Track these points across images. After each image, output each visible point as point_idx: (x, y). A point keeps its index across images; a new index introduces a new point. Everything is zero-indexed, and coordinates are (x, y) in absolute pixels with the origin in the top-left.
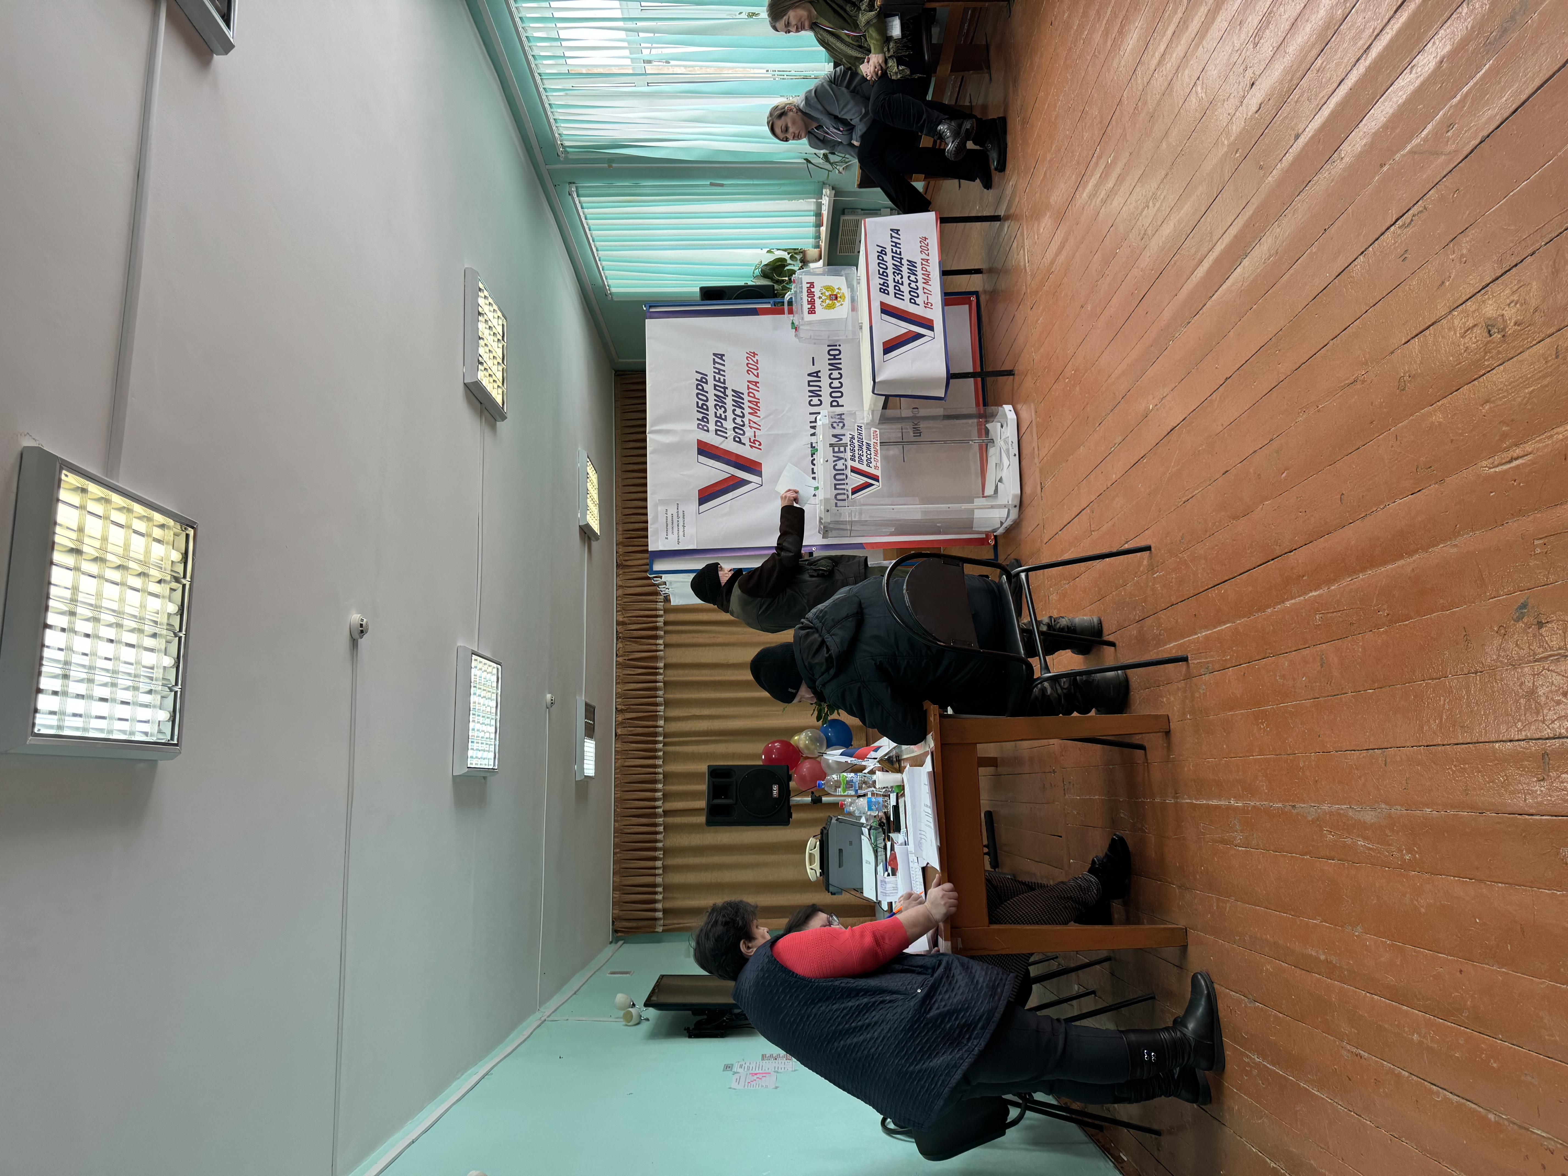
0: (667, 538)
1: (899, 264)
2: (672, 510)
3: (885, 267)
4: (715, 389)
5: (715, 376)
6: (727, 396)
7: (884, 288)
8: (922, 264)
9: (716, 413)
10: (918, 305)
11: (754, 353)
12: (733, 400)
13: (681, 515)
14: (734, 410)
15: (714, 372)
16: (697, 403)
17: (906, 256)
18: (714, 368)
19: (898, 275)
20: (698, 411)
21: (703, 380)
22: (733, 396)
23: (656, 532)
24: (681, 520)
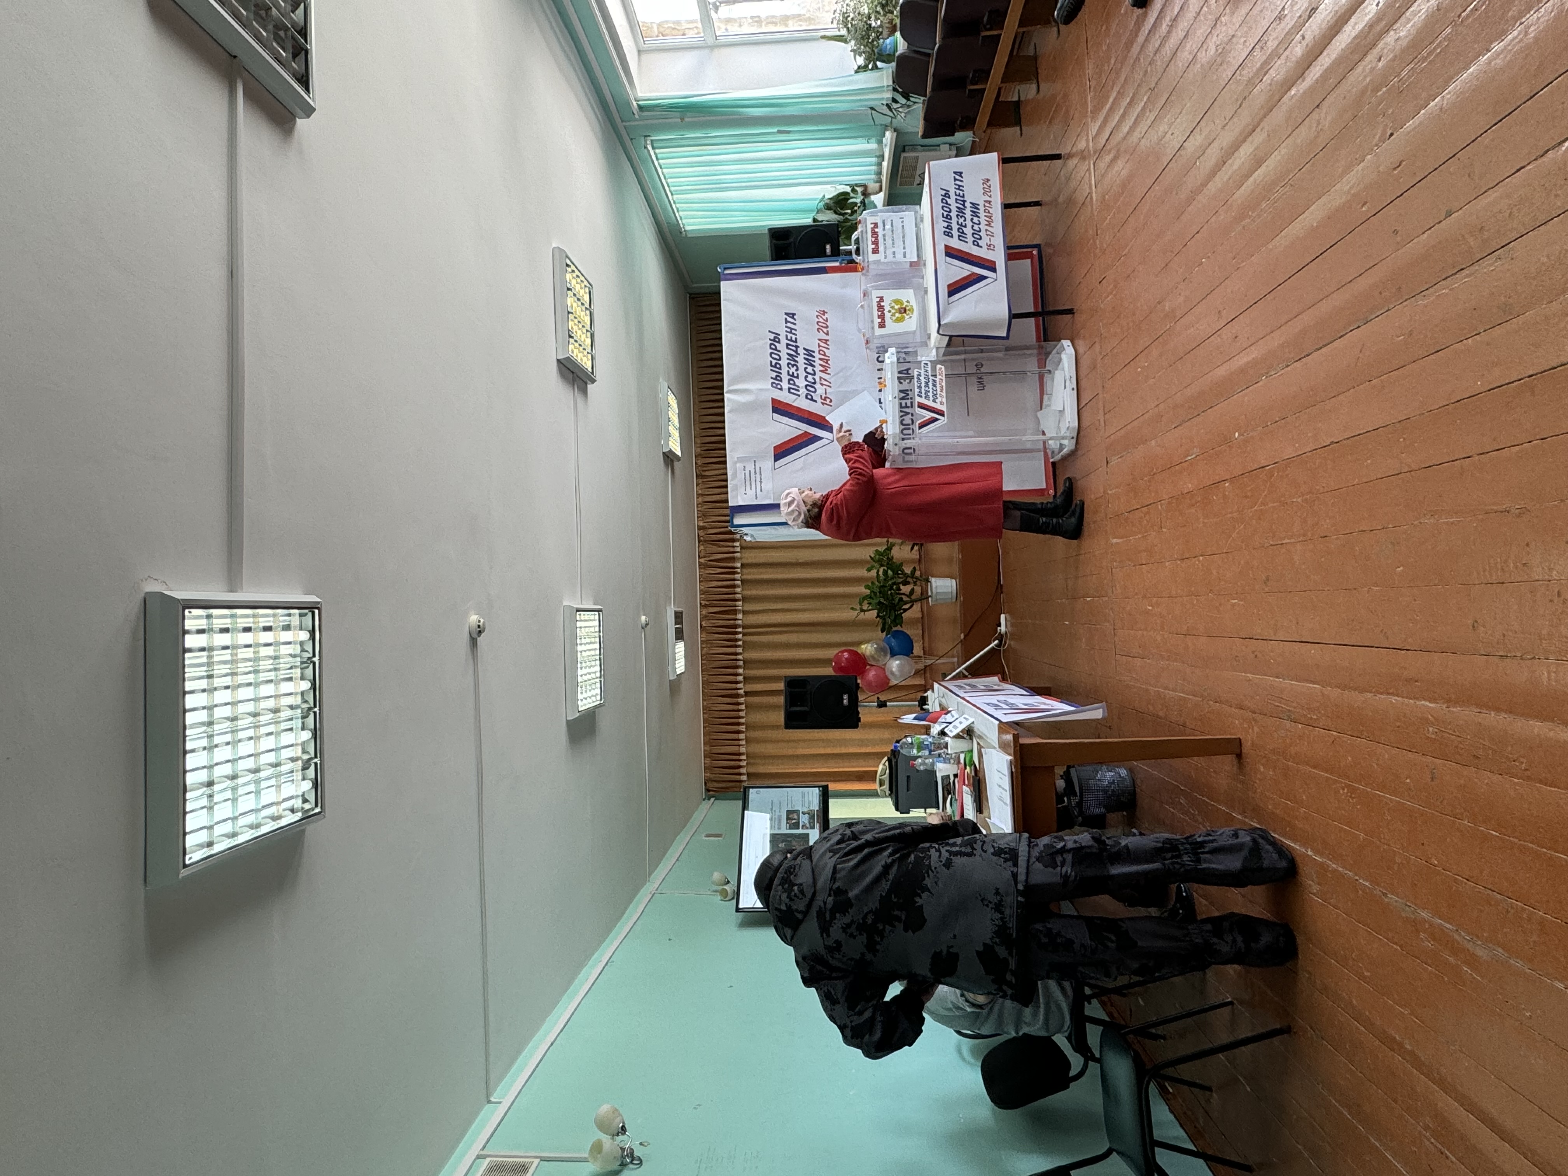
0: (745, 494)
1: (961, 206)
2: (750, 467)
3: (948, 210)
4: (788, 348)
5: (787, 336)
6: (799, 354)
7: (948, 230)
8: (985, 206)
9: (788, 371)
10: (981, 247)
11: (824, 311)
12: (805, 358)
13: (758, 471)
14: (806, 368)
15: (787, 331)
16: (771, 362)
17: (969, 199)
18: (786, 327)
19: (961, 217)
20: (771, 370)
21: (776, 339)
22: (805, 354)
23: (736, 488)
24: (758, 476)
